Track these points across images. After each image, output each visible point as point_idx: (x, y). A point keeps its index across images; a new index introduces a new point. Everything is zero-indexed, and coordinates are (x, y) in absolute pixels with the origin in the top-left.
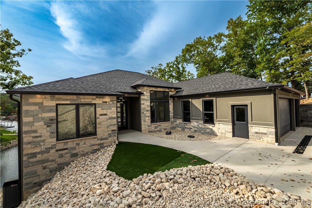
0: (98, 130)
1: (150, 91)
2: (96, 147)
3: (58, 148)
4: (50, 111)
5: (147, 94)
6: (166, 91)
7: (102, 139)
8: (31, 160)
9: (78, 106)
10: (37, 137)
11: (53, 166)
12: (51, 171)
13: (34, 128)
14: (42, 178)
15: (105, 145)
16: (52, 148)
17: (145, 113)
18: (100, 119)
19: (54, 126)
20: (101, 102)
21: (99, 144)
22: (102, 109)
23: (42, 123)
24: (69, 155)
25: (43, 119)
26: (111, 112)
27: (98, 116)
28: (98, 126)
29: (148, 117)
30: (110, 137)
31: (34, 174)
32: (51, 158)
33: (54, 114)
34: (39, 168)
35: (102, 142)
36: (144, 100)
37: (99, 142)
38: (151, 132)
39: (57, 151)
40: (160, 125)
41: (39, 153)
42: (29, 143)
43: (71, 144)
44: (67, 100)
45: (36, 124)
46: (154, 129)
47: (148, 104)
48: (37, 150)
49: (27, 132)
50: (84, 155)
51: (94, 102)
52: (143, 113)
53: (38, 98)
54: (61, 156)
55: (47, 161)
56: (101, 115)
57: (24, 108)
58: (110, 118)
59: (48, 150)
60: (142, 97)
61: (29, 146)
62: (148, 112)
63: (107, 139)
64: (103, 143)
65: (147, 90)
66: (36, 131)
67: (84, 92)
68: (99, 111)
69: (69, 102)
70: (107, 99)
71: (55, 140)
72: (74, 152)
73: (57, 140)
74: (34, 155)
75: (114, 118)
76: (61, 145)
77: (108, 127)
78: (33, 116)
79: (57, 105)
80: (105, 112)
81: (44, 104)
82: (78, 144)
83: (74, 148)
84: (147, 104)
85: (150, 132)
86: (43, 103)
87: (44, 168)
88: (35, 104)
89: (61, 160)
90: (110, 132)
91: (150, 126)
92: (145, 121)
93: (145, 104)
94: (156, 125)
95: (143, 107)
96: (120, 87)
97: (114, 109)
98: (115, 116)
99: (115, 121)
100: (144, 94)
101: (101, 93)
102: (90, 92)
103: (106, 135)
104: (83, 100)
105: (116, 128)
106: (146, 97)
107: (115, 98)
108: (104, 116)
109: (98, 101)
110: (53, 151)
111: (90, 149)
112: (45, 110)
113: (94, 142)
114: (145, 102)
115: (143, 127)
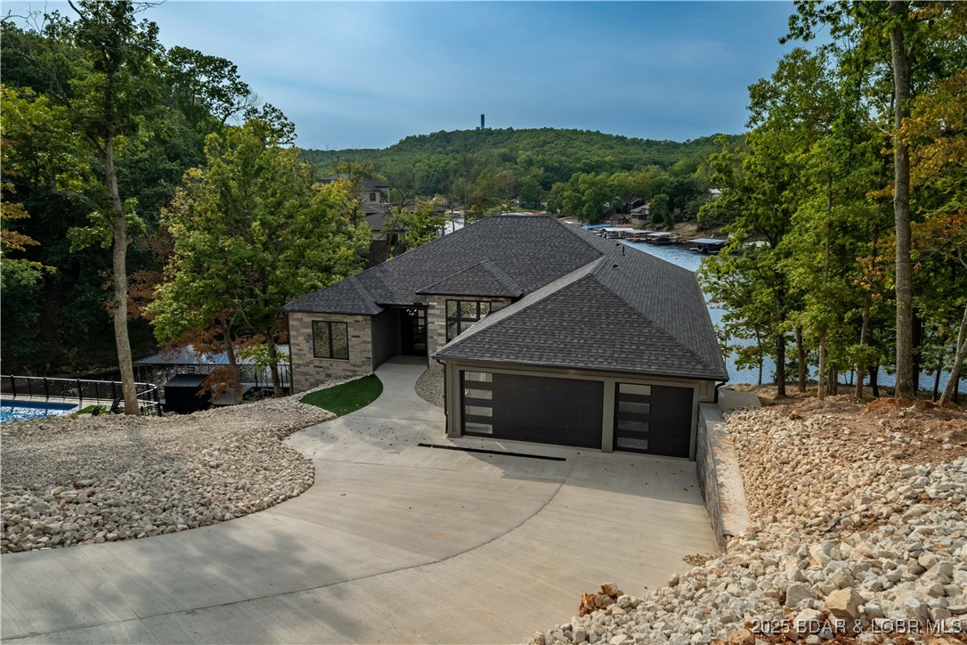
0: (350, 353)
1: (447, 300)
2: (349, 373)
3: (315, 364)
4: (307, 327)
5: (438, 306)
7: (354, 366)
9: (330, 324)
10: (300, 350)
11: (313, 380)
13: (298, 342)
15: (358, 373)
17: (435, 338)
18: (353, 341)
19: (312, 343)
20: (352, 321)
21: (352, 371)
22: (355, 330)
23: (302, 338)
24: (323, 374)
25: (303, 334)
26: (364, 335)
27: (350, 337)
28: (350, 349)
29: (441, 345)
30: (364, 365)
32: (310, 373)
33: (310, 331)
35: (355, 369)
36: (435, 315)
37: (352, 368)
39: (315, 367)
41: (302, 365)
42: (295, 354)
43: (326, 363)
44: (320, 317)
45: (299, 338)
47: (441, 324)
48: (301, 362)
50: (336, 378)
51: (345, 320)
52: (432, 338)
53: (299, 315)
54: (318, 373)
55: (306, 374)
56: (353, 336)
57: (291, 323)
58: (364, 342)
59: (307, 365)
60: (430, 311)
61: (296, 357)
62: (441, 338)
63: (361, 366)
64: (356, 371)
65: (438, 300)
66: (298, 345)
68: (351, 331)
69: (321, 319)
70: (359, 318)
71: (312, 355)
72: (328, 372)
73: (315, 356)
74: (299, 366)
75: (368, 342)
76: (317, 363)
77: (361, 352)
78: (296, 330)
79: (313, 321)
80: (357, 334)
81: (304, 320)
82: (331, 365)
83: (328, 369)
86: (302, 319)
87: (306, 380)
88: (297, 319)
89: (318, 377)
90: (364, 359)
92: (434, 352)
93: (436, 323)
95: (433, 328)
96: (407, 289)
97: (368, 331)
98: (370, 340)
99: (370, 347)
100: (434, 306)
101: (349, 311)
102: (338, 310)
103: (359, 362)
104: (334, 318)
105: (370, 355)
106: (438, 312)
107: (369, 318)
108: (357, 339)
109: (349, 319)
110: (311, 366)
111: (343, 373)
112: (303, 325)
113: (347, 366)
114: (436, 319)
115: (431, 361)
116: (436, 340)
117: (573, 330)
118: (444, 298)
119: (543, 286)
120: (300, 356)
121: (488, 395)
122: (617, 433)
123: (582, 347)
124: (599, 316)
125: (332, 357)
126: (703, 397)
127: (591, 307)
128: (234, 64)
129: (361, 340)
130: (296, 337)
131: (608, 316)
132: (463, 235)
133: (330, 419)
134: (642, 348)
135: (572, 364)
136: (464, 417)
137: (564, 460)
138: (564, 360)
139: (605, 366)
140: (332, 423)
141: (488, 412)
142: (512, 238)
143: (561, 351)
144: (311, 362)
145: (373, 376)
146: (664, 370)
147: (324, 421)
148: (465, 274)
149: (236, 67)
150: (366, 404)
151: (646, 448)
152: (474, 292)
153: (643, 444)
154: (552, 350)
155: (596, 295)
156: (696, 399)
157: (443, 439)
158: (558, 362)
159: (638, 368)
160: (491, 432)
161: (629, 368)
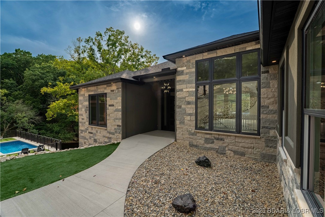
0: (107, 121)
1: (197, 61)
2: (106, 140)
5: (188, 71)
6: (247, 49)
7: (110, 133)
8: (82, 134)
11: (88, 144)
13: (82, 113)
15: (112, 140)
17: (183, 106)
18: (109, 110)
20: (110, 91)
21: (108, 138)
22: (111, 99)
25: (85, 106)
26: (117, 103)
27: (107, 106)
29: (190, 115)
30: (116, 132)
33: (88, 103)
36: (183, 81)
37: (108, 135)
38: (196, 146)
40: (222, 139)
41: (83, 131)
43: (94, 129)
44: (93, 90)
45: (83, 110)
46: (202, 142)
47: (191, 90)
49: (80, 115)
52: (180, 107)
53: (83, 91)
56: (110, 106)
58: (116, 110)
60: (178, 78)
61: (80, 124)
62: (189, 106)
63: (114, 134)
65: (189, 61)
68: (109, 101)
69: (93, 93)
70: (114, 87)
71: (88, 123)
75: (119, 110)
76: (90, 129)
77: (114, 120)
79: (89, 95)
80: (112, 103)
81: (85, 94)
82: (97, 131)
84: (187, 90)
85: (192, 145)
88: (82, 95)
90: (116, 127)
91: (193, 134)
92: (182, 122)
93: (184, 90)
94: (208, 136)
95: (180, 96)
97: (119, 99)
98: (120, 107)
100: (183, 71)
103: (113, 129)
104: (100, 90)
105: (120, 124)
106: (187, 77)
107: (120, 84)
109: (108, 90)
110: (87, 132)
112: (85, 99)
113: (105, 133)
114: (184, 86)
115: (179, 132)
116: (185, 109)
118: (194, 60)
120: (83, 124)
125: (97, 124)
129: (114, 107)
144: (87, 129)
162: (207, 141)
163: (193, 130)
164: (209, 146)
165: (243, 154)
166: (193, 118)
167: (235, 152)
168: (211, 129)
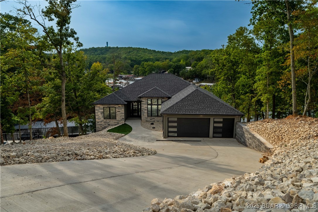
0: (117, 117)
2: (116, 124)
3: (104, 121)
4: (102, 109)
5: (145, 101)
6: (160, 98)
7: (118, 121)
8: (98, 123)
9: (110, 108)
10: (99, 117)
11: (103, 127)
12: (103, 128)
13: (98, 114)
14: (101, 129)
15: (119, 123)
16: (102, 121)
17: (144, 111)
19: (103, 114)
21: (117, 123)
22: (118, 109)
23: (100, 113)
24: (107, 124)
25: (100, 112)
26: (122, 111)
27: (116, 112)
28: (117, 116)
29: (146, 113)
30: (121, 120)
31: (98, 127)
32: (102, 124)
33: (103, 110)
34: (99, 126)
35: (118, 122)
36: (144, 104)
37: (117, 122)
38: (148, 121)
40: (154, 119)
41: (99, 122)
42: (97, 118)
43: (108, 121)
44: (106, 106)
45: (99, 113)
46: (149, 120)
47: (146, 106)
49: (97, 115)
50: (112, 125)
51: (115, 107)
53: (99, 106)
54: (105, 124)
55: (101, 125)
56: (118, 112)
57: (96, 108)
58: (121, 113)
59: (101, 122)
60: (142, 103)
61: (97, 119)
62: (146, 111)
63: (120, 121)
65: (145, 98)
66: (98, 115)
67: (111, 103)
68: (117, 110)
69: (107, 107)
70: (120, 105)
72: (109, 124)
73: (104, 119)
74: (98, 122)
75: (123, 113)
76: (105, 121)
77: (121, 116)
78: (98, 111)
79: (104, 107)
81: (100, 107)
82: (110, 121)
83: (109, 122)
85: (146, 121)
87: (101, 127)
88: (98, 107)
89: (105, 125)
90: (121, 119)
91: (147, 118)
92: (144, 115)
96: (133, 96)
97: (123, 110)
99: (123, 115)
100: (143, 101)
101: (117, 103)
102: (113, 103)
103: (120, 120)
104: (111, 106)
105: (124, 117)
106: (145, 103)
107: (123, 105)
108: (119, 112)
109: (117, 106)
110: (103, 122)
111: (114, 124)
112: (100, 109)
113: (115, 121)
114: (144, 105)
115: (142, 118)
117: (198, 105)
118: (147, 98)
119: (176, 94)
120: (99, 119)
121: (176, 124)
122: (214, 133)
123: (203, 109)
124: (204, 100)
125: (110, 118)
126: (237, 121)
127: (201, 98)
128: (30, 22)
129: (120, 112)
130: (97, 113)
131: (207, 100)
132: (145, 79)
133: (124, 136)
134: (219, 108)
135: (202, 113)
136: (169, 132)
137: (201, 141)
138: (199, 113)
139: (211, 113)
140: (125, 137)
141: (176, 130)
142: (161, 80)
143: (197, 110)
144: (103, 121)
145: (125, 124)
146: (227, 114)
147: (122, 136)
148: (152, 91)
149: (31, 22)
150: (131, 132)
151: (221, 136)
152: (157, 96)
153: (220, 135)
154: (195, 110)
155: (201, 95)
156: (235, 121)
157: (162, 138)
158: (198, 113)
159: (220, 113)
160: (176, 135)
161: (218, 113)
162: (151, 119)
163: (147, 117)
164: (151, 121)
165: (159, 121)
166: (147, 114)
167: (157, 121)
168: (151, 116)
